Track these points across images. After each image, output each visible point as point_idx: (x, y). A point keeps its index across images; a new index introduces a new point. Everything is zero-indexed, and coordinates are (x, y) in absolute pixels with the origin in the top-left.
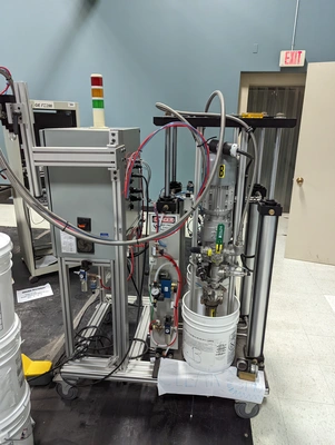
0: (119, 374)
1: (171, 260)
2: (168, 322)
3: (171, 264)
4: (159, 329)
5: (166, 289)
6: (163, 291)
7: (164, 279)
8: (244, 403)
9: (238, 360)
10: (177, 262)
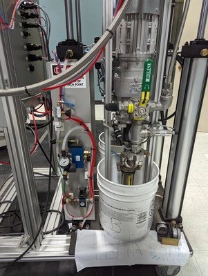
0: (32, 254)
1: (82, 123)
2: (83, 194)
3: (82, 128)
4: (73, 203)
5: (78, 158)
6: (74, 161)
7: (74, 147)
8: (167, 267)
9: (158, 224)
10: (89, 125)
